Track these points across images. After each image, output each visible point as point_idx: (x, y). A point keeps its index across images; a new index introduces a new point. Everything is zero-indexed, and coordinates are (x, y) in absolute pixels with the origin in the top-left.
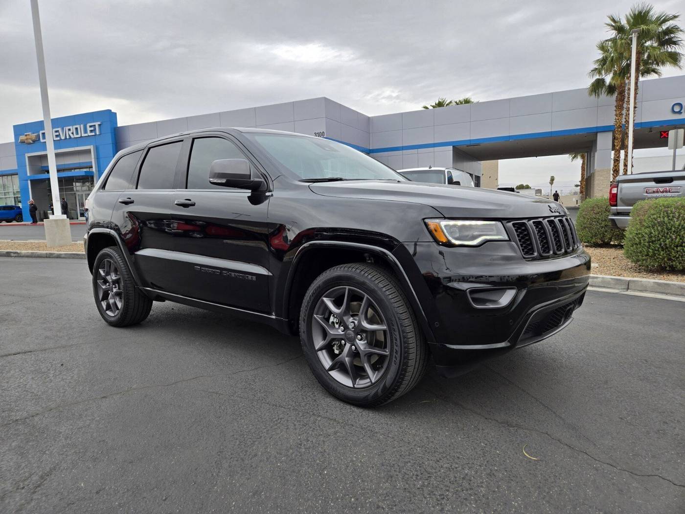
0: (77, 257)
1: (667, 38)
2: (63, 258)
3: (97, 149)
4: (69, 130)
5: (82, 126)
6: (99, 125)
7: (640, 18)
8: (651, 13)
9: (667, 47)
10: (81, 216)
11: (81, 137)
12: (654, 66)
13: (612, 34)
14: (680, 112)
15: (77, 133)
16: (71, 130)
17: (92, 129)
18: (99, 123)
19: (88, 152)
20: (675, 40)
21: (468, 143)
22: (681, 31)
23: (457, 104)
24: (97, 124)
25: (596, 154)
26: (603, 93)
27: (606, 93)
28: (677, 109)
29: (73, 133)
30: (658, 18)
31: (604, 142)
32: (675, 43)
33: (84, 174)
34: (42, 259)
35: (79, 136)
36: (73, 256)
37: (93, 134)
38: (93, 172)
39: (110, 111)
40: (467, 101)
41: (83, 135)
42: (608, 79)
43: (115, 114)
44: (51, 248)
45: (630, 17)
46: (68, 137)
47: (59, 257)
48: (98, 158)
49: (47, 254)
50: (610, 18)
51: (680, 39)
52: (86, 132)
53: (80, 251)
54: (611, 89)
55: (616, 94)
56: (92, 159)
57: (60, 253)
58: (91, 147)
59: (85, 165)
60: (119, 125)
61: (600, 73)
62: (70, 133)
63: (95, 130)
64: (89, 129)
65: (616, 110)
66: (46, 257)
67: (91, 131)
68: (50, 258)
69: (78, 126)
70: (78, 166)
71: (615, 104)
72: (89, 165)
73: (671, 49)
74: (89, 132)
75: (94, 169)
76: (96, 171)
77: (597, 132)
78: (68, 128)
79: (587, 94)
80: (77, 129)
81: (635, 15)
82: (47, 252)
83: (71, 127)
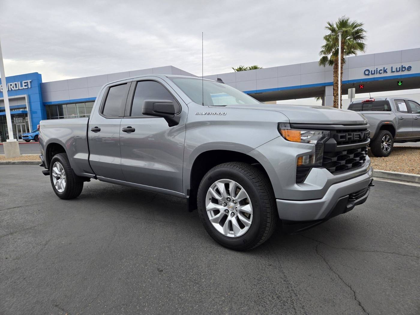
0: (25, 163)
1: (357, 35)
2: (17, 164)
3: (29, 97)
4: (11, 85)
5: (19, 82)
6: (31, 82)
7: (343, 24)
8: (349, 21)
9: (358, 40)
10: (19, 139)
11: (19, 89)
12: (353, 50)
13: (329, 32)
14: (368, 75)
15: (16, 87)
16: (12, 85)
17: (26, 84)
18: (30, 81)
19: (24, 98)
20: (362, 36)
21: (256, 92)
22: (364, 31)
23: (251, 69)
24: (29, 81)
25: (325, 97)
26: (327, 64)
27: (329, 64)
28: (367, 73)
29: (13, 87)
30: (353, 24)
31: (329, 91)
32: (362, 38)
33: (21, 113)
34: (4, 165)
35: (17, 89)
36: (23, 163)
37: (27, 87)
38: (27, 111)
39: (37, 73)
40: (255, 68)
41: (20, 88)
42: (329, 56)
43: (41, 75)
44: (8, 158)
45: (338, 23)
46: (10, 90)
47: (14, 163)
48: (30, 103)
49: (6, 162)
50: (328, 23)
51: (364, 36)
52: (22, 86)
53: (26, 160)
54: (331, 62)
55: (333, 65)
56: (26, 103)
57: (15, 161)
58: (26, 96)
59: (22, 107)
60: (43, 82)
61: (325, 53)
62: (12, 87)
63: (28, 85)
64: (24, 84)
65: (334, 74)
66: (6, 164)
67: (25, 86)
68: (8, 164)
69: (16, 83)
70: (17, 107)
71: (333, 70)
72: (24, 107)
73: (360, 41)
74: (23, 86)
75: (27, 109)
76: (29, 110)
77: (325, 86)
78: (10, 84)
79: (318, 65)
80: (16, 84)
81: (340, 22)
82: (6, 161)
83: (12, 83)
